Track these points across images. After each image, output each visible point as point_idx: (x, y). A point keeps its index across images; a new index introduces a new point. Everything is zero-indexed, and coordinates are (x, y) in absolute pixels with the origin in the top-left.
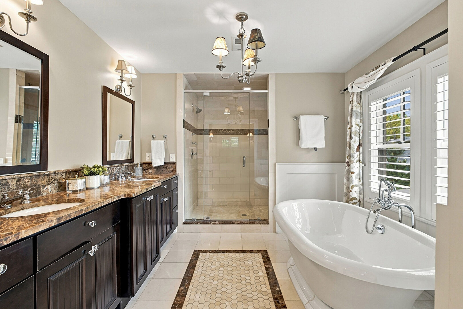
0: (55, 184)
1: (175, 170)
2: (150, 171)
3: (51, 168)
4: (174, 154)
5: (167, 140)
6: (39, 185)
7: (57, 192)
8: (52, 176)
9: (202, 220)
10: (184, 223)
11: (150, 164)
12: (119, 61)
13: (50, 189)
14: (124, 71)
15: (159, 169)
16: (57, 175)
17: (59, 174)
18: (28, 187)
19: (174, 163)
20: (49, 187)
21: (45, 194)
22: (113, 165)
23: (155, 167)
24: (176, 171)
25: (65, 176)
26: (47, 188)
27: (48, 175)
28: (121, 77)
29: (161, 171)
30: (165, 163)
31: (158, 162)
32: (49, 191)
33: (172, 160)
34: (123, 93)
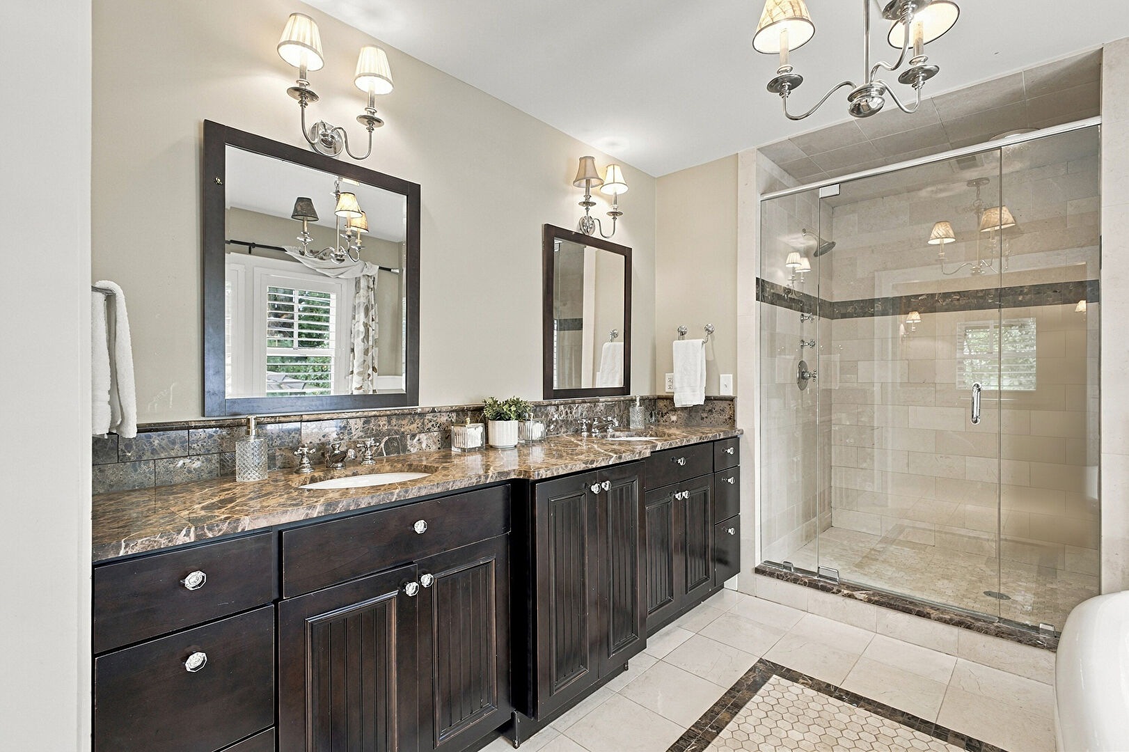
0: (436, 434)
1: (732, 419)
2: (674, 418)
3: (425, 402)
4: (731, 375)
5: (713, 339)
6: (403, 433)
7: (439, 448)
8: (429, 417)
9: (812, 573)
10: (758, 571)
11: (670, 399)
12: (581, 159)
13: (424, 444)
14: (594, 182)
15: (693, 414)
16: (439, 416)
17: (444, 414)
18: (384, 435)
19: (731, 400)
20: (424, 437)
21: (413, 450)
22: (570, 400)
23: (684, 409)
24: (734, 420)
25: (455, 417)
26: (419, 440)
27: (422, 415)
28: (588, 196)
29: (698, 418)
30: (708, 399)
31: (689, 395)
32: (424, 446)
33: (726, 392)
34: (596, 235)
